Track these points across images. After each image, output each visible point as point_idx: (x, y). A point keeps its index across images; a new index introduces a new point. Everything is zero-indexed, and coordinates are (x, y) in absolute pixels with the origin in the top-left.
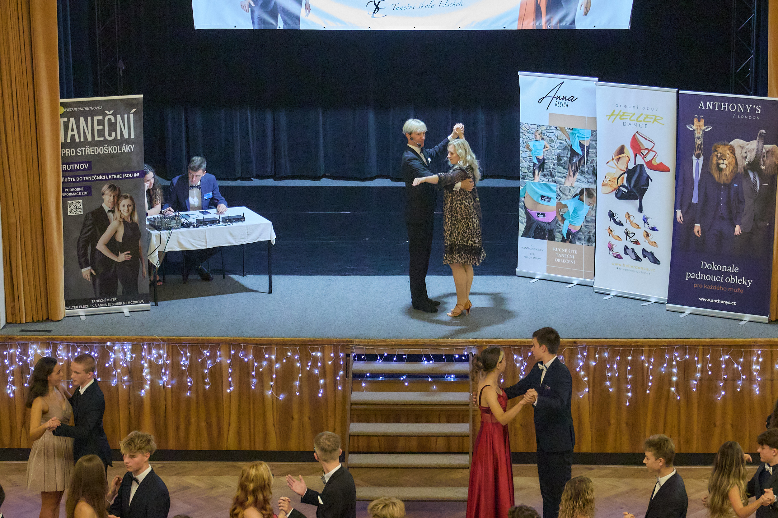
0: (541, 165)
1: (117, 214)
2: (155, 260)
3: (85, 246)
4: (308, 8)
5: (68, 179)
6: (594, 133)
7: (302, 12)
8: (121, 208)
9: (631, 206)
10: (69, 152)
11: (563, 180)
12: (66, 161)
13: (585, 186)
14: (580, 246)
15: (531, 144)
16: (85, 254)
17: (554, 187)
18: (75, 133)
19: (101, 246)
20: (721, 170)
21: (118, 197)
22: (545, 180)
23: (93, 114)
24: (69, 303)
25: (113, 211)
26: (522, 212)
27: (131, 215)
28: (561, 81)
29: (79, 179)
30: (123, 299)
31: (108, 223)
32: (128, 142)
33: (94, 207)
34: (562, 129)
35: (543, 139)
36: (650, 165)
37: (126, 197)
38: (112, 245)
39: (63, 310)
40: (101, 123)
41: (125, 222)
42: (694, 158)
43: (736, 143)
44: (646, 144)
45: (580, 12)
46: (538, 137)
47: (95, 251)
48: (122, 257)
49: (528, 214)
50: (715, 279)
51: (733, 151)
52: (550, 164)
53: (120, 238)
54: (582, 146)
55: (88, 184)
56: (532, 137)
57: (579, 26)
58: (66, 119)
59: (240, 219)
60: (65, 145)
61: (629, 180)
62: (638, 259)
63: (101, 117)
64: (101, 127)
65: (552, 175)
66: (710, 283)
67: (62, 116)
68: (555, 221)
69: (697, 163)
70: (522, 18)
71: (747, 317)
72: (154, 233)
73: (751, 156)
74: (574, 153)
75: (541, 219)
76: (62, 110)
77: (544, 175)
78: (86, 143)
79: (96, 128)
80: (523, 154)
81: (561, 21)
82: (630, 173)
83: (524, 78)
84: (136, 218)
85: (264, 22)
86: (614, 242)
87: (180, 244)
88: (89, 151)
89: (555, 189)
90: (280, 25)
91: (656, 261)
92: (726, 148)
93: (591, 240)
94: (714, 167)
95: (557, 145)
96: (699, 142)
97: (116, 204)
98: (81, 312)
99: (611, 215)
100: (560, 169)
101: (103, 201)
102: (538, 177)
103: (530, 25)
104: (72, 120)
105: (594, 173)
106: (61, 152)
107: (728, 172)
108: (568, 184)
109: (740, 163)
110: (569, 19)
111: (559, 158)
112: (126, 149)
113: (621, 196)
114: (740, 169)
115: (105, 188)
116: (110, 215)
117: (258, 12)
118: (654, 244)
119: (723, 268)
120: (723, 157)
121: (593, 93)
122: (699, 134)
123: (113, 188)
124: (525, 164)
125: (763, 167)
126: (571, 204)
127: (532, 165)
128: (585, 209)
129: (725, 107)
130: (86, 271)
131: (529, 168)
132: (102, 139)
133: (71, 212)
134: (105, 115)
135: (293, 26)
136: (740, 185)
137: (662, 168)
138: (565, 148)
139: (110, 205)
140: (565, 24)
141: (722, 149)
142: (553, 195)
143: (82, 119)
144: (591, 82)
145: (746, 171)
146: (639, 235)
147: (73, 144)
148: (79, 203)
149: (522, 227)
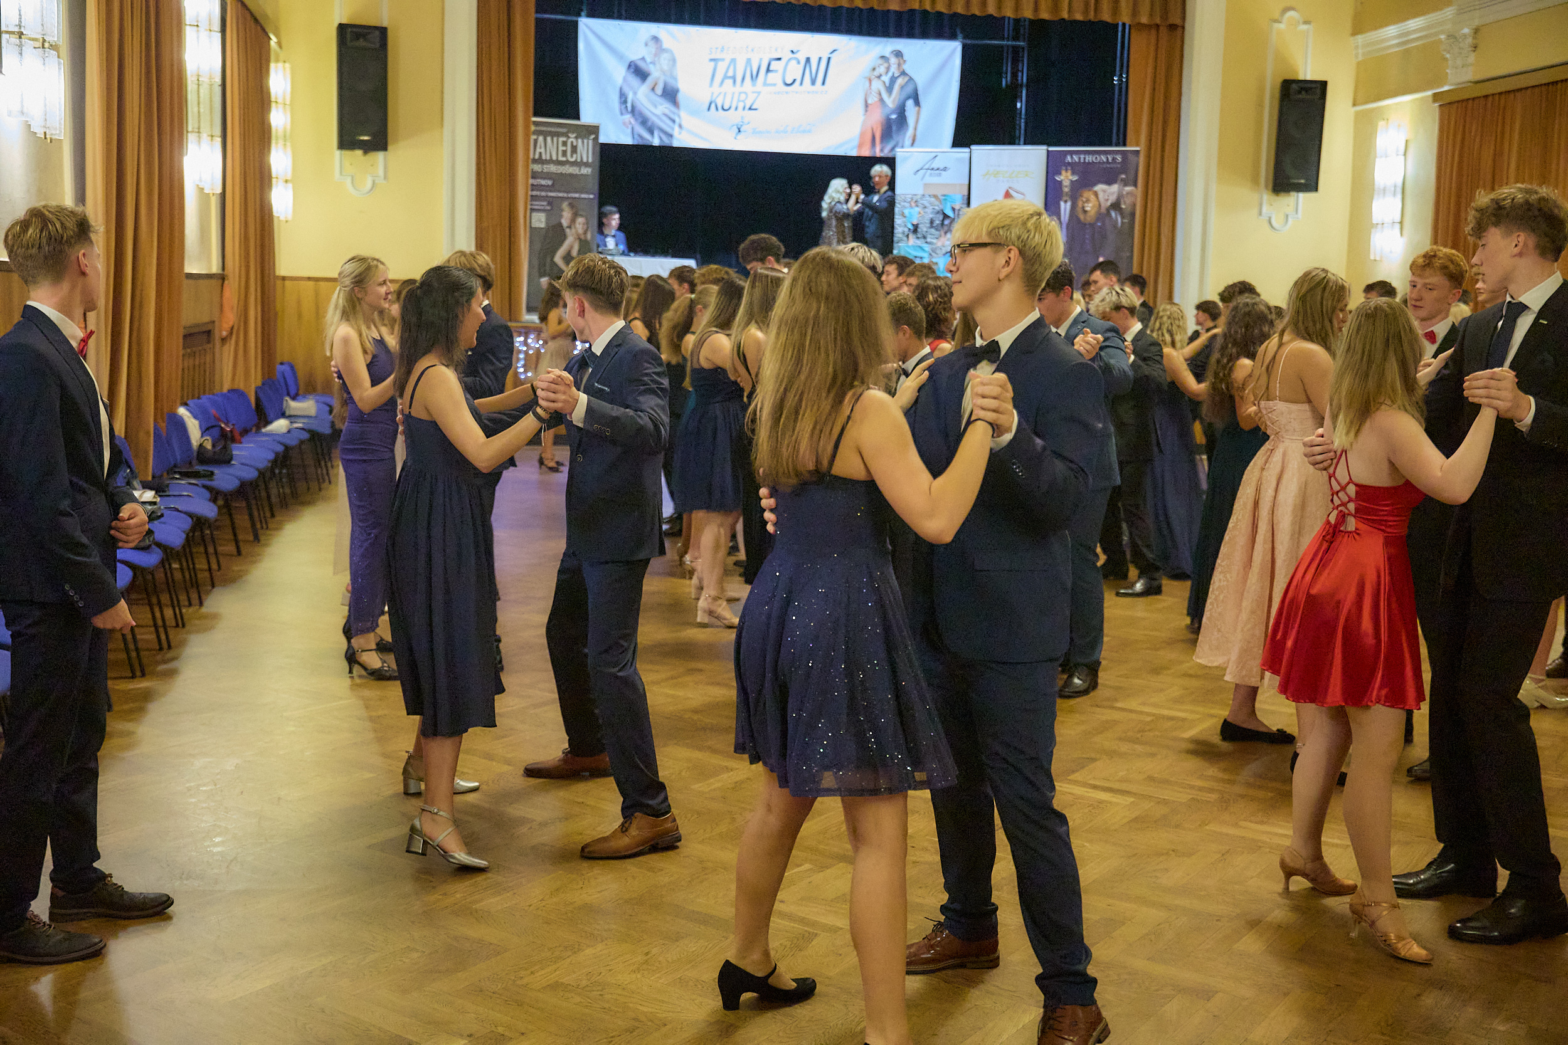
0: (915, 229)
1: (573, 230)
4: (680, 126)
5: (534, 193)
6: (968, 197)
7: (676, 132)
8: (577, 226)
10: (537, 168)
11: (935, 241)
12: (535, 175)
15: (906, 212)
16: (545, 265)
17: (927, 247)
18: (543, 150)
19: (558, 259)
20: (1085, 212)
22: (919, 242)
25: (569, 227)
27: (585, 233)
28: (934, 154)
29: (543, 194)
31: (564, 237)
32: (586, 165)
33: (554, 222)
34: (935, 196)
35: (917, 206)
37: (582, 216)
38: (568, 258)
40: (565, 144)
41: (580, 240)
42: (1062, 204)
43: (1099, 187)
46: (913, 204)
47: (552, 260)
51: (1096, 194)
52: (923, 228)
53: (574, 254)
54: (953, 209)
55: (551, 200)
56: (907, 205)
58: (535, 137)
60: (535, 161)
63: (564, 139)
64: (564, 148)
65: (925, 237)
67: (535, 133)
69: (1065, 207)
70: (860, 146)
73: (1113, 199)
74: (946, 216)
76: (533, 128)
77: (918, 238)
78: (551, 161)
79: (561, 148)
84: (589, 236)
85: (642, 138)
88: (553, 168)
89: (926, 249)
90: (656, 142)
92: (1091, 193)
95: (929, 210)
97: (573, 221)
100: (933, 230)
101: (561, 216)
102: (912, 240)
103: (866, 153)
104: (541, 138)
106: (531, 166)
107: (1092, 213)
108: (939, 244)
109: (1103, 205)
111: (932, 222)
112: (586, 171)
114: (1103, 210)
115: (565, 205)
116: (568, 230)
117: (637, 129)
120: (1088, 201)
122: (1066, 183)
123: (571, 206)
125: (1123, 206)
127: (906, 230)
129: (1089, 159)
130: (544, 281)
131: (903, 233)
132: (564, 159)
133: (536, 224)
134: (568, 137)
135: (667, 142)
136: (1104, 224)
138: (938, 213)
139: (568, 221)
141: (1087, 194)
142: (925, 255)
143: (549, 139)
144: (962, 153)
145: (1108, 210)
147: (540, 161)
148: (543, 216)
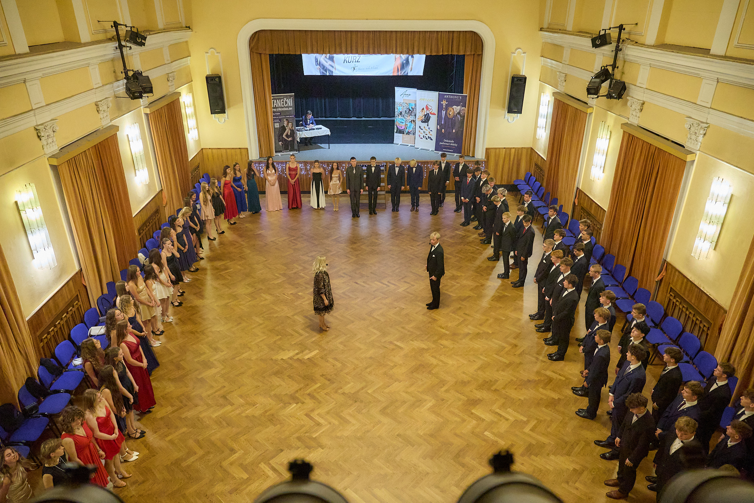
0: (401, 113)
1: (288, 127)
2: (299, 140)
3: (280, 136)
4: (335, 69)
5: (275, 118)
6: (415, 105)
7: (334, 70)
9: (425, 124)
10: (275, 110)
11: (407, 117)
12: (274, 112)
13: (413, 119)
14: (411, 135)
15: (398, 107)
16: (280, 138)
17: (404, 119)
18: (276, 104)
19: (284, 136)
20: (450, 114)
21: (288, 122)
22: (402, 118)
23: (281, 99)
24: (276, 152)
26: (395, 126)
28: (407, 90)
29: (277, 117)
30: (290, 151)
31: (285, 129)
33: (282, 125)
34: (407, 103)
35: (401, 106)
36: (431, 113)
37: (290, 122)
38: (287, 136)
39: (275, 154)
40: (283, 101)
41: (290, 129)
42: (443, 111)
43: (454, 107)
44: (430, 107)
45: (409, 70)
47: (282, 137)
48: (290, 139)
49: (397, 127)
50: (448, 144)
51: (453, 110)
52: (403, 113)
53: (289, 134)
54: (412, 108)
56: (398, 105)
57: (409, 75)
58: (273, 101)
59: (321, 128)
60: (273, 108)
61: (425, 117)
62: (427, 139)
64: (283, 103)
65: (404, 116)
66: (446, 145)
67: (272, 99)
68: (404, 129)
69: (444, 113)
70: (393, 72)
71: (456, 154)
72: (298, 132)
73: (458, 111)
74: (410, 110)
75: (401, 128)
77: (402, 116)
78: (279, 107)
80: (396, 110)
81: (404, 73)
82: (425, 115)
83: (397, 89)
84: (293, 128)
85: (323, 73)
86: (420, 134)
87: (305, 136)
88: (280, 109)
90: (328, 74)
91: (432, 140)
93: (414, 134)
94: (448, 114)
95: (405, 108)
96: (444, 107)
97: (288, 124)
98: (279, 154)
99: (420, 127)
100: (406, 114)
101: (284, 123)
102: (400, 117)
103: (396, 74)
104: (275, 101)
105: (415, 115)
106: (273, 110)
107: (452, 115)
108: (408, 119)
110: (406, 72)
111: (406, 112)
112: (290, 109)
113: (422, 122)
114: (455, 114)
115: (285, 120)
116: (286, 127)
117: (321, 70)
118: (431, 135)
119: (450, 141)
120: (450, 111)
121: (416, 93)
122: (444, 104)
123: (287, 120)
124: (396, 113)
125: (461, 114)
126: (409, 124)
127: (398, 113)
128: (413, 125)
129: (451, 97)
130: (280, 143)
132: (283, 106)
133: (276, 127)
134: (284, 99)
135: (331, 74)
137: (434, 114)
138: (407, 109)
139: (286, 125)
140: (405, 74)
141: (450, 109)
142: (404, 122)
143: (278, 100)
144: (415, 90)
145: (457, 114)
146: (427, 133)
147: (276, 108)
148: (278, 124)
149: (395, 131)
